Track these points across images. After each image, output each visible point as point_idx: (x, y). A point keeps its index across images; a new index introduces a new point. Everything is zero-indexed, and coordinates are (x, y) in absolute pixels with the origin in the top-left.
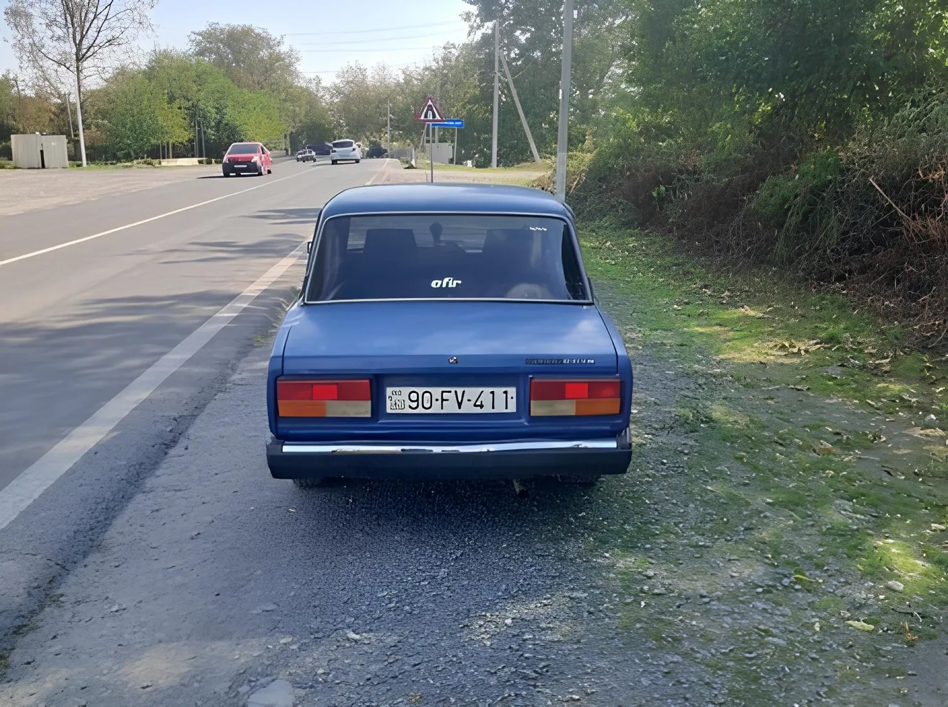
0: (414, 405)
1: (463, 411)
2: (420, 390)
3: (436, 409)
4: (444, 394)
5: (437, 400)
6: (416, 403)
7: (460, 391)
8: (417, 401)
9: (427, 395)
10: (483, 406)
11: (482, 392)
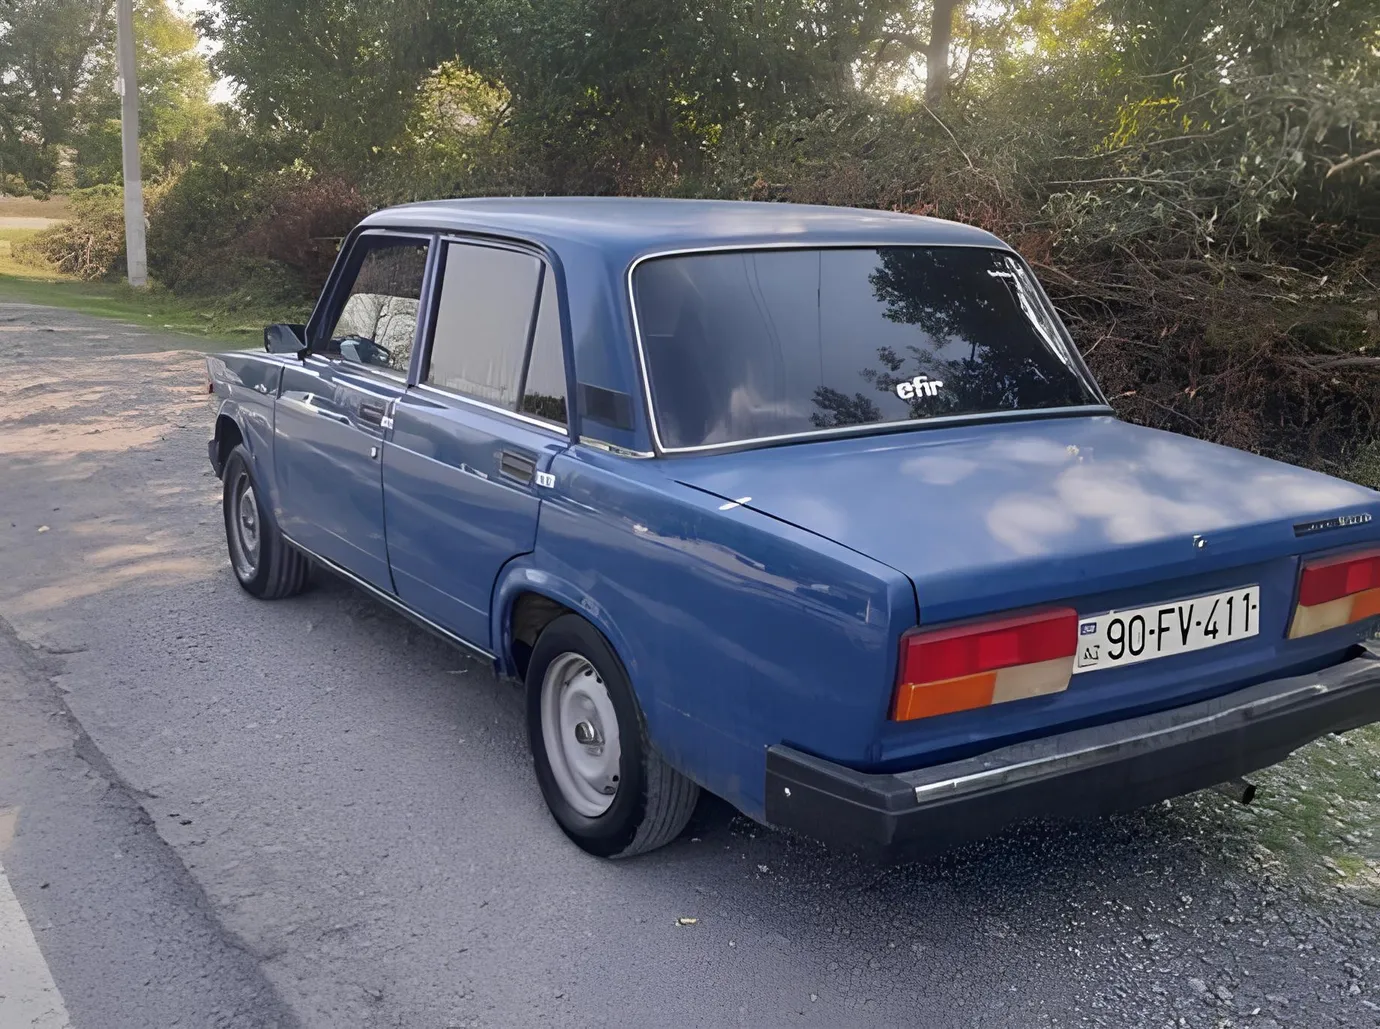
0: (1116, 649)
1: (1190, 647)
2: (1126, 616)
3: (1150, 653)
4: (1163, 616)
5: (1152, 632)
6: (1120, 644)
7: (1186, 605)
8: (1121, 639)
9: (1138, 623)
10: (1217, 631)
11: (1217, 601)
